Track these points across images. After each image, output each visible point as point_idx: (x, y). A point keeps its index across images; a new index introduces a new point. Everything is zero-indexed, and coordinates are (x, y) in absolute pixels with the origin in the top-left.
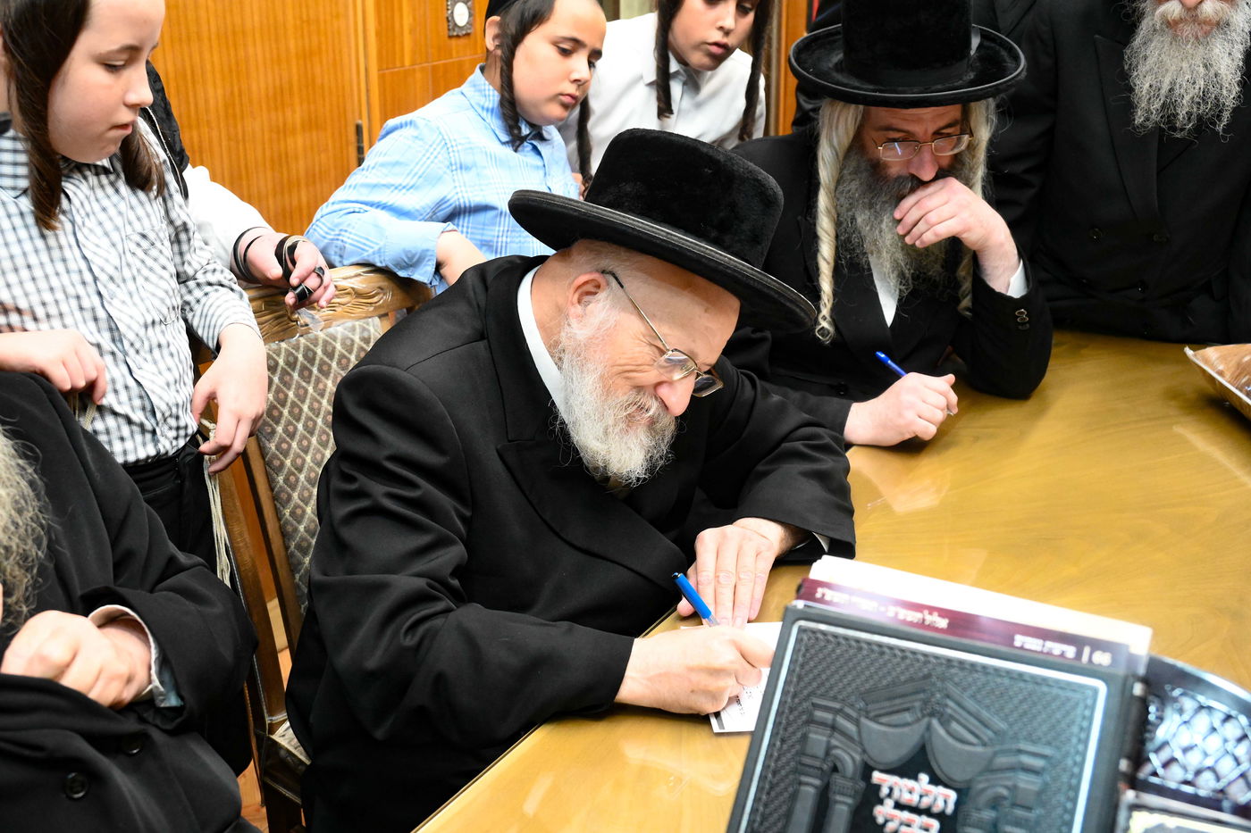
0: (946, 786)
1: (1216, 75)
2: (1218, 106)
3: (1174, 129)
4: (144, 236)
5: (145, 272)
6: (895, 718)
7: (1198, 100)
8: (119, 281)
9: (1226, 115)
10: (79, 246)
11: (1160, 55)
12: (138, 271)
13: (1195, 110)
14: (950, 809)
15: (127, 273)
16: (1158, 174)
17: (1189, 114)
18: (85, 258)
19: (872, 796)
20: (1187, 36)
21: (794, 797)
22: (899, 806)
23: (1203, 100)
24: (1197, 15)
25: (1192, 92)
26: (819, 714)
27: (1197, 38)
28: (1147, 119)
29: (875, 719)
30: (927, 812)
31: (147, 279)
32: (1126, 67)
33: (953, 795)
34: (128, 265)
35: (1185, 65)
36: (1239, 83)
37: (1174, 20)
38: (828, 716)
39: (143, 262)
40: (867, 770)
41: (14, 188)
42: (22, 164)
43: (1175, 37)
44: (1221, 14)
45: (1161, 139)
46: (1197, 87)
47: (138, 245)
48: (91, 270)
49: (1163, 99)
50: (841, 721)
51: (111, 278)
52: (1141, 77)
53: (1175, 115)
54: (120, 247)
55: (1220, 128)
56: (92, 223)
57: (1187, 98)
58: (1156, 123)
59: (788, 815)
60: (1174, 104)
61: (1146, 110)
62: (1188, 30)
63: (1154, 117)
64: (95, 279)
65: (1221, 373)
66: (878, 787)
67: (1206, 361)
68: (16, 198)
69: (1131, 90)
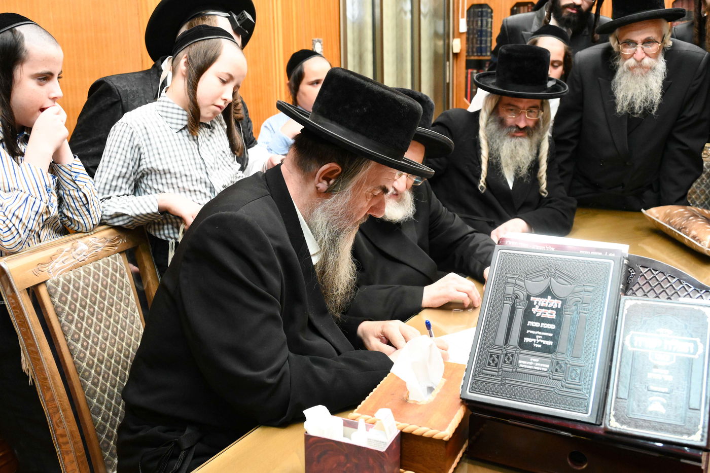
0: (557, 299)
1: (651, 90)
2: (652, 103)
3: (633, 113)
4: (224, 152)
5: (223, 166)
6: (538, 279)
7: (643, 101)
8: (213, 168)
9: (656, 107)
10: (200, 154)
11: (626, 82)
12: (221, 166)
13: (642, 104)
14: (559, 307)
15: (216, 167)
16: (628, 135)
17: (640, 107)
18: (202, 159)
19: (531, 305)
20: (638, 74)
21: (502, 308)
22: (541, 307)
23: (646, 100)
24: (641, 65)
25: (641, 98)
26: (509, 280)
27: (642, 74)
28: (622, 110)
29: (531, 280)
30: (552, 308)
31: (223, 169)
32: (612, 89)
33: (560, 302)
34: (217, 163)
35: (637, 86)
36: (661, 93)
37: (632, 67)
38: (513, 281)
39: (222, 162)
40: (528, 297)
41: (176, 129)
42: (185, 120)
43: (633, 75)
44: (652, 64)
45: (629, 117)
46: (643, 95)
47: (221, 155)
48: (204, 163)
49: (628, 102)
50: (518, 282)
51: (211, 167)
52: (619, 92)
53: (634, 108)
54: (215, 155)
55: (653, 113)
56: (204, 145)
57: (639, 101)
58: (626, 111)
59: (500, 314)
60: (633, 103)
61: (622, 106)
62: (638, 71)
63: (625, 109)
64: (206, 167)
65: (657, 218)
66: (533, 302)
67: (651, 214)
68: (177, 132)
69: (615, 98)
